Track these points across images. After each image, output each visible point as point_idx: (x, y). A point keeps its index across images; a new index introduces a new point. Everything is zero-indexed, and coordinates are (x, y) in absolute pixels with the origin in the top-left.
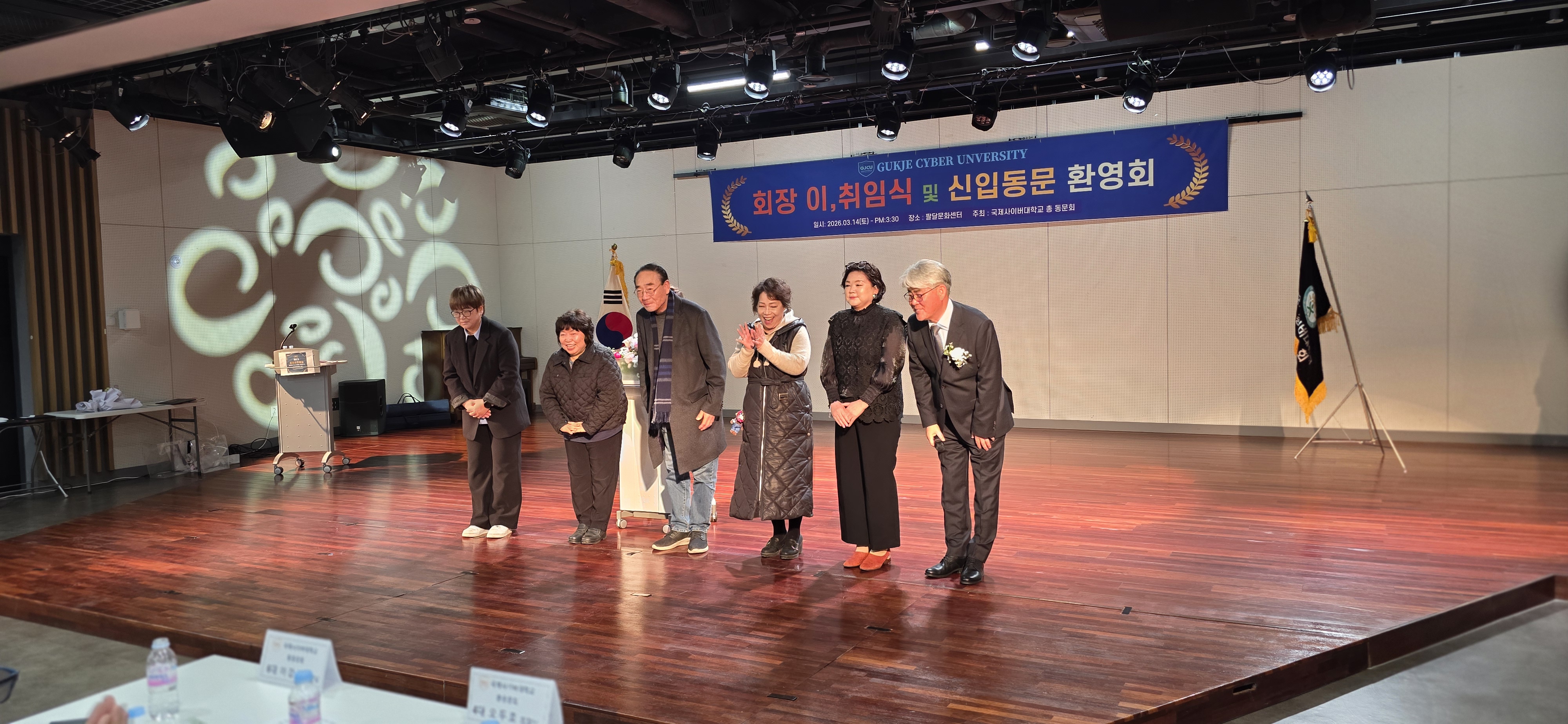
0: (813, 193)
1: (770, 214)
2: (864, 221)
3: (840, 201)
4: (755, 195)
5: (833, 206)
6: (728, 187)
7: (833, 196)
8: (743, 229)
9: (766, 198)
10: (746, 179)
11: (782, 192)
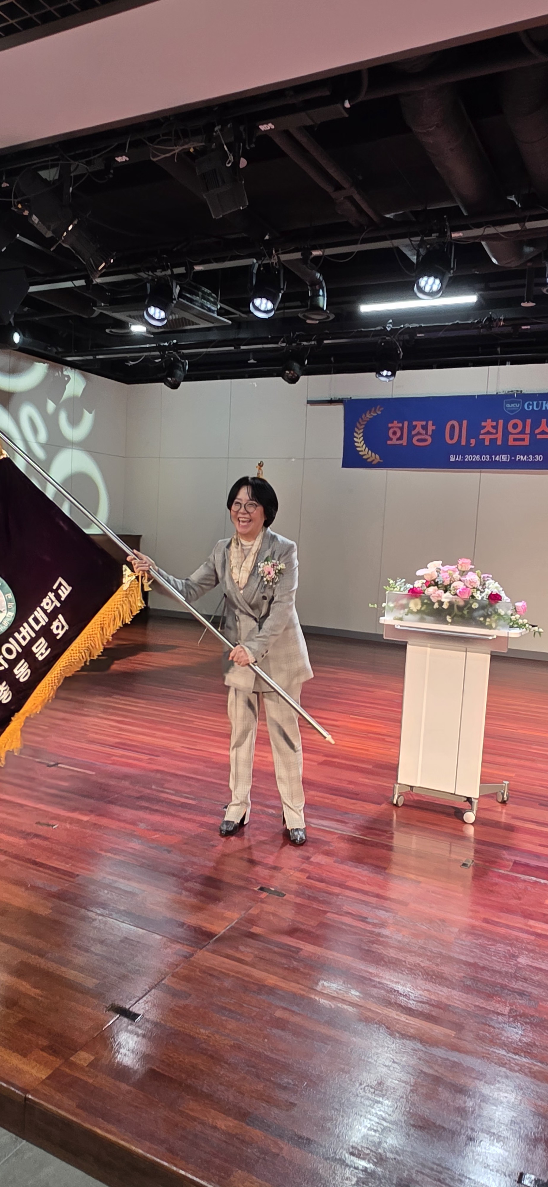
0: (453, 427)
1: (405, 444)
2: (504, 458)
3: (481, 437)
4: (390, 425)
5: (473, 441)
6: (363, 416)
7: (474, 431)
8: (375, 458)
9: (402, 429)
10: (382, 409)
11: (419, 424)
